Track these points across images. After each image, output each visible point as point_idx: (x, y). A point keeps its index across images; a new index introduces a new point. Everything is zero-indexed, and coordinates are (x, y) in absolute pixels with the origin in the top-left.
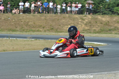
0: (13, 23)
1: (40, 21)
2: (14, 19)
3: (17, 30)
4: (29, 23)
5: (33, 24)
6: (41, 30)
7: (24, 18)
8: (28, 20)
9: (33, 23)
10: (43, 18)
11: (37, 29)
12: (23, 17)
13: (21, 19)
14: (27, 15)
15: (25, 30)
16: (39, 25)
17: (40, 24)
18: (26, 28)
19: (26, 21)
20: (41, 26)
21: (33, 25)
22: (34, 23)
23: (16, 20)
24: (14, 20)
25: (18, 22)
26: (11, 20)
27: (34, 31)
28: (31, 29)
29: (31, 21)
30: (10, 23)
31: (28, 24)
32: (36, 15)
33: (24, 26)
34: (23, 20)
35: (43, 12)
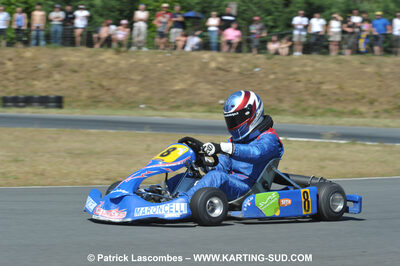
0: (268, 87)
1: (359, 82)
2: (274, 73)
3: (284, 110)
4: (324, 87)
5: (338, 91)
6: (363, 109)
7: (308, 69)
8: (318, 78)
9: (336, 86)
10: (369, 69)
11: (351, 107)
12: (305, 65)
13: (295, 73)
14: (315, 61)
15: (311, 111)
16: (357, 94)
17: (359, 91)
18: (313, 103)
19: (314, 80)
20: (363, 98)
21: (335, 94)
22: (341, 88)
23: (280, 75)
24: (272, 77)
25: (286, 83)
26: (262, 75)
27: (340, 114)
28: (328, 107)
29: (331, 82)
30: (259, 84)
31: (319, 88)
32: (347, 61)
33: (308, 97)
34: (302, 77)
35: (372, 51)
